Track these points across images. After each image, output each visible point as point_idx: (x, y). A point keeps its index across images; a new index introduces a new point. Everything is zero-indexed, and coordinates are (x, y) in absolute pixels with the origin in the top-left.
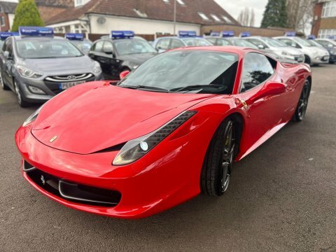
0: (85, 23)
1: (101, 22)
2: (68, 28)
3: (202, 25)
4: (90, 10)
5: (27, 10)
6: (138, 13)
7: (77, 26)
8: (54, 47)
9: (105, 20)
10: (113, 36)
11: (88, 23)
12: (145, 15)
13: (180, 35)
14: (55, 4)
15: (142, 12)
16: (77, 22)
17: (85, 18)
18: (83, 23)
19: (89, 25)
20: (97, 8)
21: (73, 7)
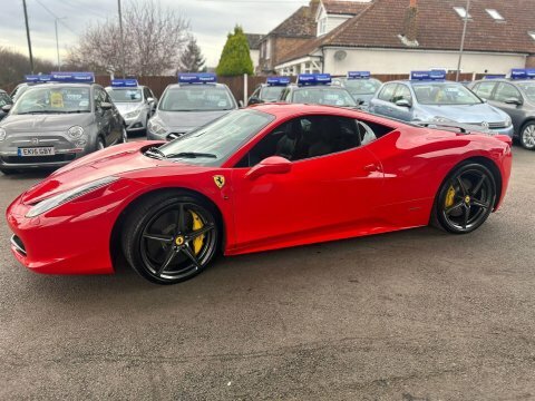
0: (318, 60)
1: (339, 57)
2: (299, 66)
3: (530, 54)
4: (327, 41)
5: (235, 48)
6: (404, 40)
7: (308, 65)
8: (212, 98)
9: (345, 54)
10: (300, 82)
11: (322, 59)
12: (416, 43)
13: (413, 78)
14: (298, 34)
15: (409, 39)
16: (308, 59)
17: (319, 53)
18: (314, 60)
19: (323, 62)
20: (337, 37)
21: (315, 36)
